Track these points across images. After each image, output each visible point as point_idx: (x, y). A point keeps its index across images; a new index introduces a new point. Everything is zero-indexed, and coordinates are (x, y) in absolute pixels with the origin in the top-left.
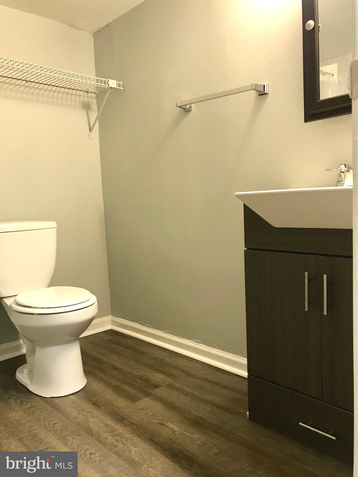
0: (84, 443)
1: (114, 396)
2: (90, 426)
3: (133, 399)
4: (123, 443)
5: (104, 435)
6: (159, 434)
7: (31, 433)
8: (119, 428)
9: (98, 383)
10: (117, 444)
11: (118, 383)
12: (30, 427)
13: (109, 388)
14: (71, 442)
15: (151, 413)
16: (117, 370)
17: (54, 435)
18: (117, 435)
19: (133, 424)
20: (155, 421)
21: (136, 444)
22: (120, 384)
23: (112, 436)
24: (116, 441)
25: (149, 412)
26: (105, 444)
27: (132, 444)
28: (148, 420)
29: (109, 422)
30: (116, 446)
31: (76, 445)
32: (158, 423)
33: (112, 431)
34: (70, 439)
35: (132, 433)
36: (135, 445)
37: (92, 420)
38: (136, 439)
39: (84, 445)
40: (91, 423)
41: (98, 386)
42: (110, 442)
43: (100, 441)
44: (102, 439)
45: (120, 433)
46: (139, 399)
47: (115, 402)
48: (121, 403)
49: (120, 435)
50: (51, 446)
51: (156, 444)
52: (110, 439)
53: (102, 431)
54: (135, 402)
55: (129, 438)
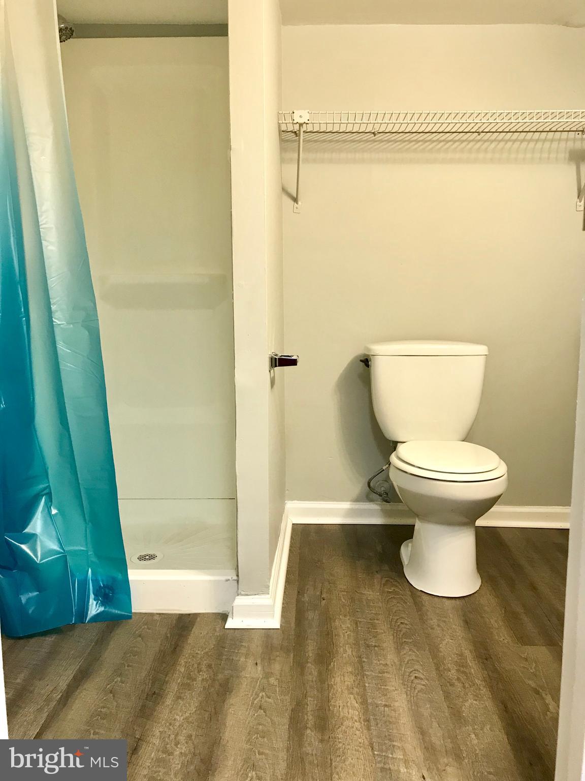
0: (418, 662)
1: (500, 623)
2: (440, 646)
3: (523, 639)
4: (464, 687)
5: (449, 665)
6: (521, 702)
7: (372, 621)
8: (473, 667)
9: (493, 598)
10: (456, 683)
11: (519, 610)
12: (376, 614)
13: (501, 611)
14: (405, 652)
15: (534, 670)
16: (534, 591)
17: (393, 635)
18: (464, 672)
19: (495, 670)
20: (530, 682)
21: (480, 696)
22: (522, 611)
23: (458, 671)
24: (458, 679)
25: (533, 667)
26: (440, 676)
27: (474, 694)
28: (521, 677)
29: (467, 653)
30: (452, 685)
31: (408, 658)
32: (532, 688)
33: (461, 666)
34: (407, 648)
35: (485, 681)
36: (477, 697)
37: (447, 639)
38: (485, 691)
39: (417, 663)
40: (444, 643)
41: (489, 602)
42: (449, 676)
43: (437, 669)
44: (441, 668)
45: (470, 673)
46: (532, 644)
47: (495, 633)
48: (502, 636)
49: (469, 675)
50: (381, 645)
51: (506, 711)
52: (453, 674)
53: (450, 658)
54: (522, 645)
55: (476, 685)
